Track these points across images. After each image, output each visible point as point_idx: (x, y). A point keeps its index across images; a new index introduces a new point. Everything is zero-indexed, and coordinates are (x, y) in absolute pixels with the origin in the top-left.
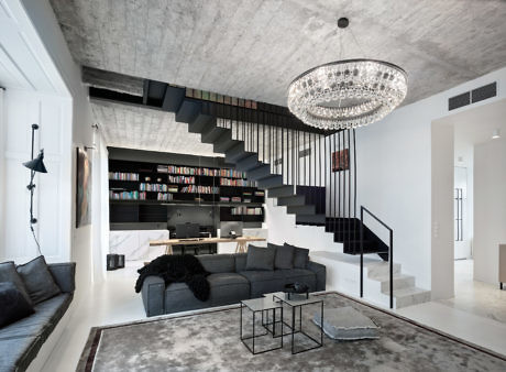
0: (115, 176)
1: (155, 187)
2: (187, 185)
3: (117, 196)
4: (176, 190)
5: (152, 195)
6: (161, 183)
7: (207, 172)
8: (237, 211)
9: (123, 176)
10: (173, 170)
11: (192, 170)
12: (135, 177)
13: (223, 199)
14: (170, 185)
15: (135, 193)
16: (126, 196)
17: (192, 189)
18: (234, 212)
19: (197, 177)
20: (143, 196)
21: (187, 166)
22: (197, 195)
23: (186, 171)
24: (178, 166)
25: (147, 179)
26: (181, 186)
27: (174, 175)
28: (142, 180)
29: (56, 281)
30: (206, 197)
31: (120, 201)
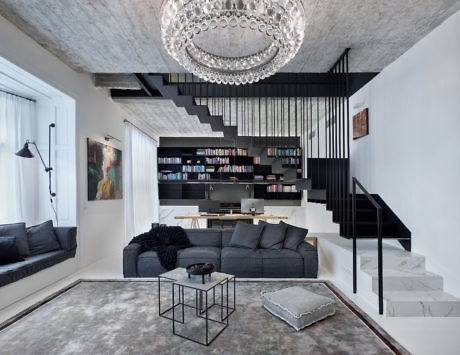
0: (165, 161)
1: (195, 169)
2: (223, 165)
3: (165, 177)
4: (212, 170)
5: (193, 176)
6: (200, 165)
7: (240, 152)
8: (272, 189)
9: (170, 161)
10: (209, 152)
11: (227, 151)
12: (178, 161)
13: (256, 177)
14: (208, 166)
15: (179, 174)
16: (172, 177)
17: (227, 169)
18: (269, 189)
19: (231, 158)
20: (185, 176)
21: (222, 148)
22: (232, 174)
23: (221, 152)
24: (214, 149)
25: (189, 162)
26: (217, 166)
27: (210, 157)
28: (184, 162)
29: (57, 239)
30: (240, 176)
31: (168, 181)
